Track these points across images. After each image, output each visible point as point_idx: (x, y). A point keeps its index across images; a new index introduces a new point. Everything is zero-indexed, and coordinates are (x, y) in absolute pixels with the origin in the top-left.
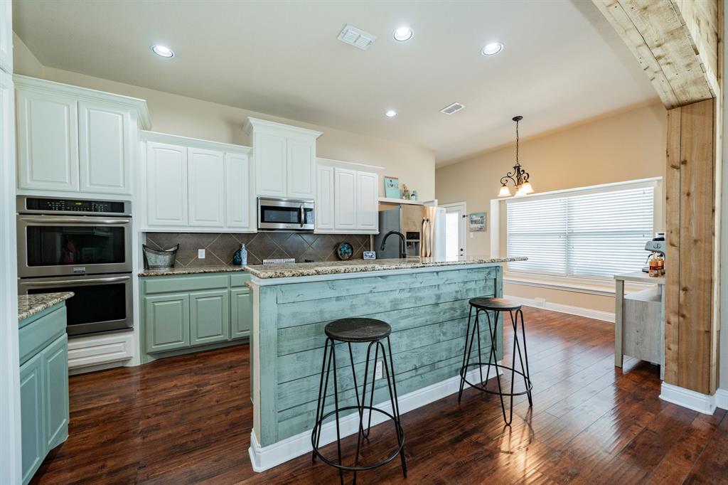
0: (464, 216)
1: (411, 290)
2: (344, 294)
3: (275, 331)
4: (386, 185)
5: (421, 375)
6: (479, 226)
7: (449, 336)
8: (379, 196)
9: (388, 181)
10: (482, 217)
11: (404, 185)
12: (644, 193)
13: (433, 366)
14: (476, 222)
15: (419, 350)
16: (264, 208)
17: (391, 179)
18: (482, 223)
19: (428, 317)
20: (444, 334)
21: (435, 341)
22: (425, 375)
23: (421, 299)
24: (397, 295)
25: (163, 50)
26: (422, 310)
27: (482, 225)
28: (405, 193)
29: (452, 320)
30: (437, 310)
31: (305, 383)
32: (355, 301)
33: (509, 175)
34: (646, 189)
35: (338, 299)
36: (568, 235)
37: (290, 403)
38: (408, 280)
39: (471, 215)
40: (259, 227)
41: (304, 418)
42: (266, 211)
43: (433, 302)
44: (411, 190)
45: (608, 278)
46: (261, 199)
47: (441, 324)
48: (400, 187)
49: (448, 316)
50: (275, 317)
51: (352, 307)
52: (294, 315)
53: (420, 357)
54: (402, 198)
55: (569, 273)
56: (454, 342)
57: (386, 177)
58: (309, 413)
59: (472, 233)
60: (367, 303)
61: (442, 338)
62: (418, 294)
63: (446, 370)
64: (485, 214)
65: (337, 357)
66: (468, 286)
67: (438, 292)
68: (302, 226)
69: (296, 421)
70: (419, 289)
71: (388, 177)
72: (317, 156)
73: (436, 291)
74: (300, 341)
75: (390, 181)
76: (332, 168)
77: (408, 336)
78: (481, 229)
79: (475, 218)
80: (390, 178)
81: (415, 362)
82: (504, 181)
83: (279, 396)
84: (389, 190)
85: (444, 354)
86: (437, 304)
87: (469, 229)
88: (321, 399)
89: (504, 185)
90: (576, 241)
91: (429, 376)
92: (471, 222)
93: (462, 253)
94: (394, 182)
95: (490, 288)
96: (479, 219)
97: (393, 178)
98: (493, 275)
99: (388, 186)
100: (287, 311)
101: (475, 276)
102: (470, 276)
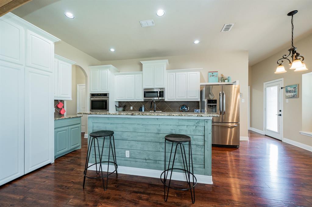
0: (282, 88)
1: (143, 125)
5: (147, 163)
6: (292, 94)
9: (211, 74)
10: (294, 88)
11: (222, 74)
14: (290, 92)
15: (147, 151)
16: (145, 92)
18: (295, 92)
19: (153, 139)
22: (150, 164)
23: (149, 129)
24: (136, 126)
25: (112, 50)
27: (295, 94)
30: (159, 136)
39: (286, 87)
40: (144, 99)
43: (156, 132)
44: (226, 76)
47: (160, 143)
53: (148, 155)
54: (219, 82)
57: (209, 72)
59: (287, 100)
60: (122, 127)
61: (161, 150)
62: (147, 127)
64: (298, 85)
68: (159, 98)
71: (210, 72)
73: (157, 127)
76: (175, 73)
77: (142, 144)
78: (294, 97)
79: (289, 89)
80: (212, 72)
81: (145, 156)
82: (280, 62)
84: (211, 78)
86: (159, 133)
87: (285, 96)
89: (280, 65)
92: (287, 92)
93: (280, 113)
94: (214, 74)
95: (199, 131)
96: (293, 89)
97: (214, 72)
98: (202, 124)
99: (210, 76)
100: (95, 125)
101: (186, 123)
102: (181, 123)
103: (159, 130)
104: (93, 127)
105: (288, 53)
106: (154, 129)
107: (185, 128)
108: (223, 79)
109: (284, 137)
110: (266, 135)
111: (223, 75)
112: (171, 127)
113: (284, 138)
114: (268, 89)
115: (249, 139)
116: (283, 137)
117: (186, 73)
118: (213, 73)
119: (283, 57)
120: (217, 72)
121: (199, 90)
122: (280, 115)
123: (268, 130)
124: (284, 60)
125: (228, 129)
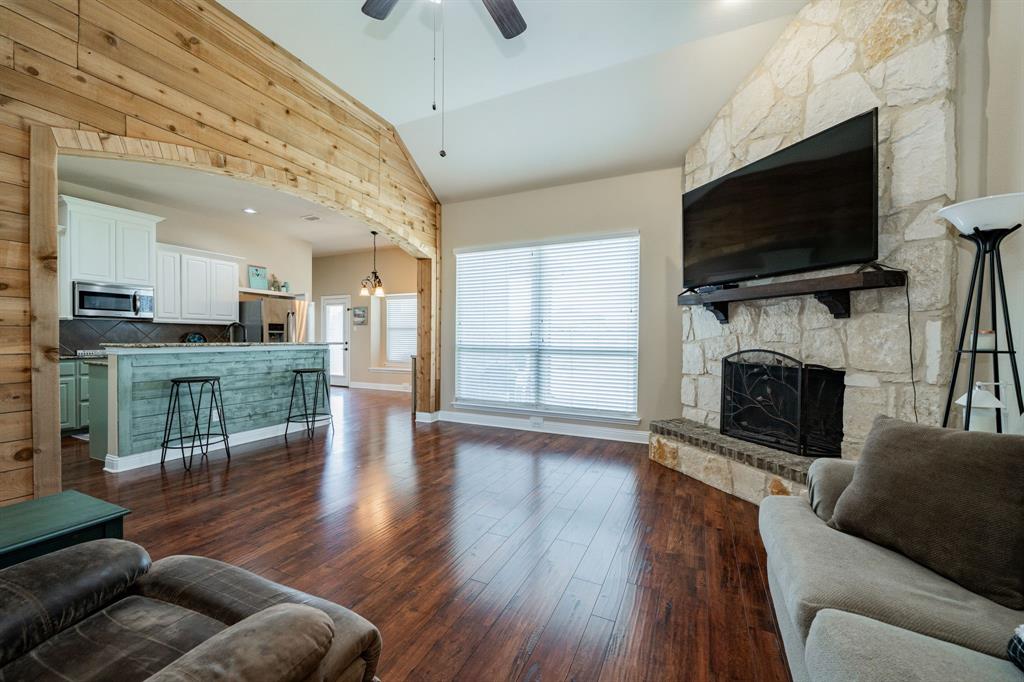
0: (348, 310)
1: (245, 362)
2: (187, 362)
3: (130, 384)
4: (251, 274)
6: (361, 319)
7: (280, 395)
8: (240, 285)
9: (252, 270)
10: (364, 311)
11: (274, 275)
13: (265, 415)
14: (358, 316)
15: (253, 403)
16: (82, 294)
17: (257, 268)
18: (363, 317)
19: (261, 382)
20: (275, 394)
21: (266, 397)
23: (254, 369)
24: (233, 365)
26: (256, 377)
28: (274, 284)
29: (283, 384)
30: (269, 377)
31: (155, 420)
32: (196, 368)
33: (368, 278)
35: (182, 365)
37: (142, 430)
38: (243, 356)
39: (353, 309)
40: (76, 314)
41: (154, 441)
42: (86, 297)
43: (266, 370)
44: (279, 279)
46: (79, 283)
47: (273, 387)
48: (269, 277)
49: (279, 381)
50: (130, 375)
51: (194, 371)
52: (146, 374)
53: (254, 408)
54: (269, 289)
56: (285, 400)
57: (250, 266)
58: (158, 438)
59: (355, 327)
60: (206, 369)
61: (273, 396)
62: (252, 366)
63: (277, 418)
64: (367, 308)
65: (181, 404)
66: (297, 362)
67: (270, 365)
68: (137, 314)
69: (146, 442)
70: (252, 362)
71: (252, 266)
72: (158, 241)
73: (268, 364)
74: (150, 392)
75: (256, 270)
76: (178, 256)
77: (243, 394)
78: (362, 323)
79: (358, 312)
80: (256, 266)
81: (249, 411)
83: (134, 426)
84: (255, 280)
85: (276, 407)
86: (269, 373)
87: (352, 322)
88: (168, 429)
89: (364, 286)
91: (263, 421)
92: (355, 315)
93: (347, 346)
94: (260, 271)
95: (319, 364)
96: (361, 313)
97: (259, 267)
98: (321, 355)
99: (253, 275)
100: (140, 371)
101: (304, 355)
102: (299, 355)
103: (270, 368)
104: (134, 375)
105: (371, 275)
106: (262, 367)
107: (302, 361)
108: (276, 285)
109: (352, 380)
112: (285, 362)
113: (353, 382)
116: (350, 382)
117: (208, 260)
120: (265, 268)
121: (237, 300)
122: (346, 349)
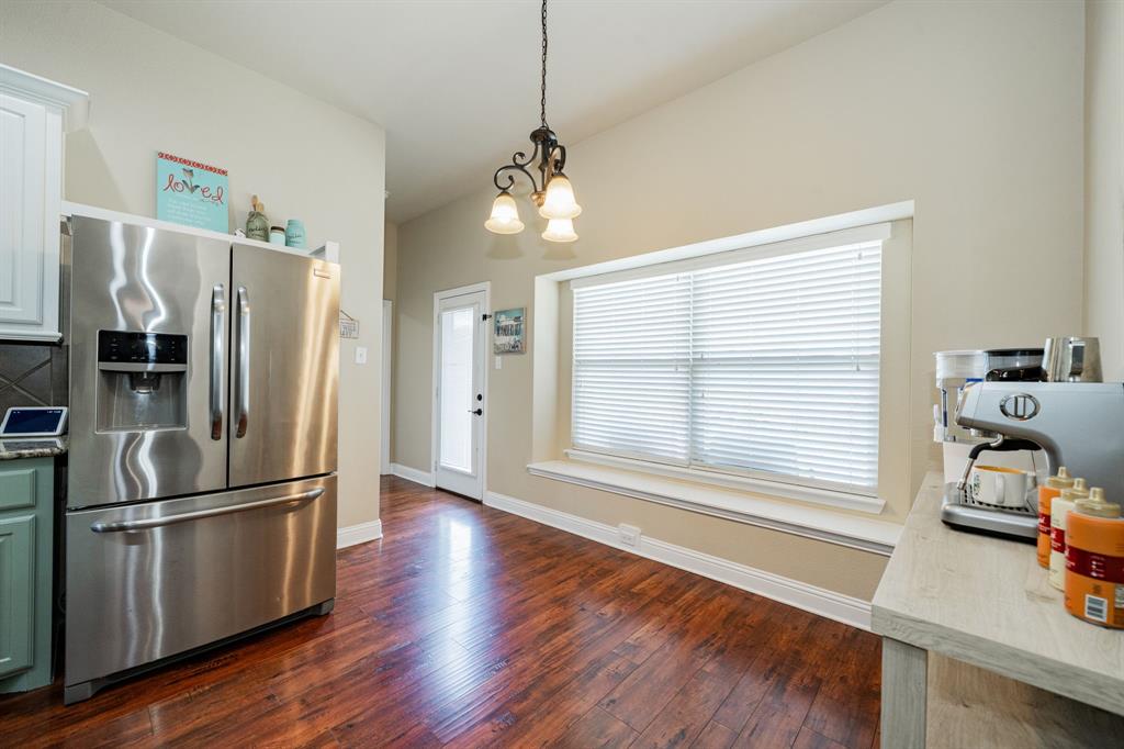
0: (485, 317)
6: (512, 340)
9: (178, 170)
10: (517, 319)
11: (255, 197)
12: (860, 257)
14: (505, 331)
17: (194, 166)
18: (517, 333)
27: (517, 338)
33: (519, 161)
34: (864, 245)
36: (694, 366)
39: (496, 313)
44: (275, 213)
45: (778, 475)
48: (235, 200)
55: (695, 459)
57: (168, 157)
59: (499, 359)
64: (525, 310)
71: (175, 159)
78: (514, 349)
79: (505, 321)
80: (187, 163)
82: (504, 183)
87: (492, 346)
89: (504, 191)
90: (710, 379)
92: (498, 330)
93: (480, 405)
94: (201, 177)
96: (512, 322)
97: (198, 165)
99: (172, 184)
105: (529, 147)
108: (257, 223)
109: (487, 488)
110: (438, 489)
111: (260, 201)
113: (490, 493)
114: (446, 316)
115: (385, 528)
116: (485, 488)
118: (195, 170)
119: (514, 159)
120: (224, 173)
122: (479, 412)
123: (444, 469)
124: (516, 173)
125: (285, 519)
